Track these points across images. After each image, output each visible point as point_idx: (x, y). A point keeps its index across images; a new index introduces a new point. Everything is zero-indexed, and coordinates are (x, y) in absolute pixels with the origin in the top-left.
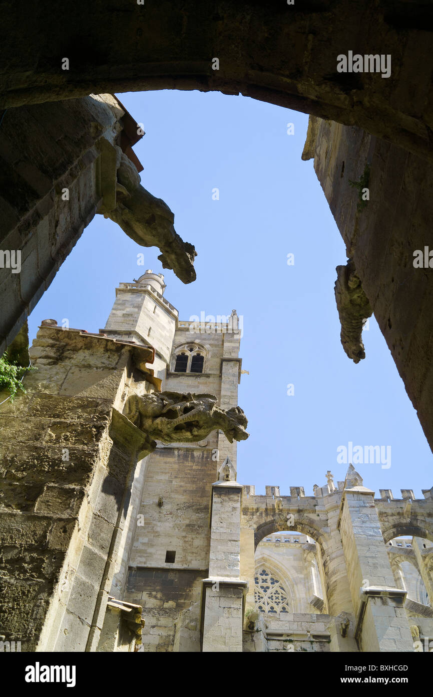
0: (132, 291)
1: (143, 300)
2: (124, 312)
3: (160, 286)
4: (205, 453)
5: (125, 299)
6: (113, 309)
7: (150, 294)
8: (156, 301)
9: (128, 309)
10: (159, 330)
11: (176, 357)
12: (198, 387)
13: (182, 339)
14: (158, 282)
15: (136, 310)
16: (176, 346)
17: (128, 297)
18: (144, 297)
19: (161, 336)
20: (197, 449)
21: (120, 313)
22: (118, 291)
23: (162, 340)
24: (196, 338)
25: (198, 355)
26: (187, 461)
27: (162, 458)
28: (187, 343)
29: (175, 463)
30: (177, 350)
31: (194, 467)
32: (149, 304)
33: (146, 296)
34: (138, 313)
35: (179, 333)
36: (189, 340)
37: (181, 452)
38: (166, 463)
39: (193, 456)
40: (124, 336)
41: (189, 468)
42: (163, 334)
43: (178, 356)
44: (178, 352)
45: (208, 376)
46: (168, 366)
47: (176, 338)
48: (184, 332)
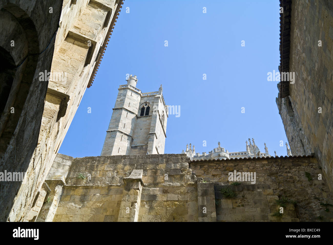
0: (124, 89)
1: (127, 92)
2: (121, 99)
3: (135, 81)
4: (147, 146)
5: (121, 93)
6: (117, 98)
7: (129, 89)
8: (132, 90)
9: (122, 98)
10: (133, 102)
11: (141, 109)
12: (146, 121)
13: (143, 101)
14: (134, 79)
15: (124, 97)
16: (141, 104)
17: (122, 92)
18: (127, 90)
19: (134, 104)
20: (144, 145)
21: (119, 100)
22: (119, 89)
23: (134, 106)
24: (147, 100)
25: (148, 106)
26: (141, 150)
27: (134, 150)
28: (145, 103)
29: (137, 151)
30: (141, 106)
31: (143, 152)
32: (129, 93)
33: (128, 90)
34: (125, 99)
35: (142, 98)
36: (145, 101)
37: (140, 147)
38: (135, 151)
39: (143, 148)
40: (120, 110)
41: (142, 152)
42: (135, 103)
43: (142, 108)
44: (142, 107)
45: (150, 116)
46: (136, 115)
47: (141, 101)
48: (143, 98)
